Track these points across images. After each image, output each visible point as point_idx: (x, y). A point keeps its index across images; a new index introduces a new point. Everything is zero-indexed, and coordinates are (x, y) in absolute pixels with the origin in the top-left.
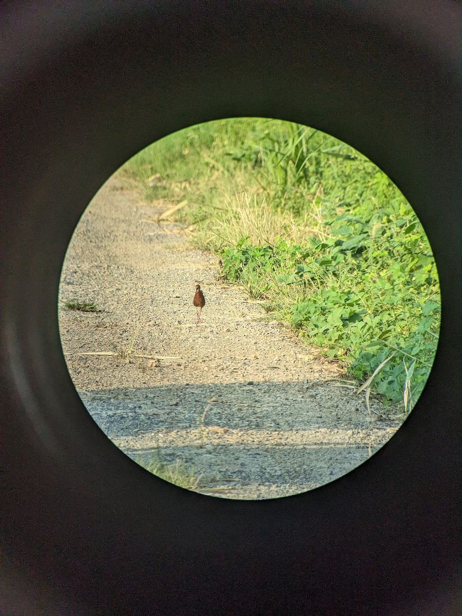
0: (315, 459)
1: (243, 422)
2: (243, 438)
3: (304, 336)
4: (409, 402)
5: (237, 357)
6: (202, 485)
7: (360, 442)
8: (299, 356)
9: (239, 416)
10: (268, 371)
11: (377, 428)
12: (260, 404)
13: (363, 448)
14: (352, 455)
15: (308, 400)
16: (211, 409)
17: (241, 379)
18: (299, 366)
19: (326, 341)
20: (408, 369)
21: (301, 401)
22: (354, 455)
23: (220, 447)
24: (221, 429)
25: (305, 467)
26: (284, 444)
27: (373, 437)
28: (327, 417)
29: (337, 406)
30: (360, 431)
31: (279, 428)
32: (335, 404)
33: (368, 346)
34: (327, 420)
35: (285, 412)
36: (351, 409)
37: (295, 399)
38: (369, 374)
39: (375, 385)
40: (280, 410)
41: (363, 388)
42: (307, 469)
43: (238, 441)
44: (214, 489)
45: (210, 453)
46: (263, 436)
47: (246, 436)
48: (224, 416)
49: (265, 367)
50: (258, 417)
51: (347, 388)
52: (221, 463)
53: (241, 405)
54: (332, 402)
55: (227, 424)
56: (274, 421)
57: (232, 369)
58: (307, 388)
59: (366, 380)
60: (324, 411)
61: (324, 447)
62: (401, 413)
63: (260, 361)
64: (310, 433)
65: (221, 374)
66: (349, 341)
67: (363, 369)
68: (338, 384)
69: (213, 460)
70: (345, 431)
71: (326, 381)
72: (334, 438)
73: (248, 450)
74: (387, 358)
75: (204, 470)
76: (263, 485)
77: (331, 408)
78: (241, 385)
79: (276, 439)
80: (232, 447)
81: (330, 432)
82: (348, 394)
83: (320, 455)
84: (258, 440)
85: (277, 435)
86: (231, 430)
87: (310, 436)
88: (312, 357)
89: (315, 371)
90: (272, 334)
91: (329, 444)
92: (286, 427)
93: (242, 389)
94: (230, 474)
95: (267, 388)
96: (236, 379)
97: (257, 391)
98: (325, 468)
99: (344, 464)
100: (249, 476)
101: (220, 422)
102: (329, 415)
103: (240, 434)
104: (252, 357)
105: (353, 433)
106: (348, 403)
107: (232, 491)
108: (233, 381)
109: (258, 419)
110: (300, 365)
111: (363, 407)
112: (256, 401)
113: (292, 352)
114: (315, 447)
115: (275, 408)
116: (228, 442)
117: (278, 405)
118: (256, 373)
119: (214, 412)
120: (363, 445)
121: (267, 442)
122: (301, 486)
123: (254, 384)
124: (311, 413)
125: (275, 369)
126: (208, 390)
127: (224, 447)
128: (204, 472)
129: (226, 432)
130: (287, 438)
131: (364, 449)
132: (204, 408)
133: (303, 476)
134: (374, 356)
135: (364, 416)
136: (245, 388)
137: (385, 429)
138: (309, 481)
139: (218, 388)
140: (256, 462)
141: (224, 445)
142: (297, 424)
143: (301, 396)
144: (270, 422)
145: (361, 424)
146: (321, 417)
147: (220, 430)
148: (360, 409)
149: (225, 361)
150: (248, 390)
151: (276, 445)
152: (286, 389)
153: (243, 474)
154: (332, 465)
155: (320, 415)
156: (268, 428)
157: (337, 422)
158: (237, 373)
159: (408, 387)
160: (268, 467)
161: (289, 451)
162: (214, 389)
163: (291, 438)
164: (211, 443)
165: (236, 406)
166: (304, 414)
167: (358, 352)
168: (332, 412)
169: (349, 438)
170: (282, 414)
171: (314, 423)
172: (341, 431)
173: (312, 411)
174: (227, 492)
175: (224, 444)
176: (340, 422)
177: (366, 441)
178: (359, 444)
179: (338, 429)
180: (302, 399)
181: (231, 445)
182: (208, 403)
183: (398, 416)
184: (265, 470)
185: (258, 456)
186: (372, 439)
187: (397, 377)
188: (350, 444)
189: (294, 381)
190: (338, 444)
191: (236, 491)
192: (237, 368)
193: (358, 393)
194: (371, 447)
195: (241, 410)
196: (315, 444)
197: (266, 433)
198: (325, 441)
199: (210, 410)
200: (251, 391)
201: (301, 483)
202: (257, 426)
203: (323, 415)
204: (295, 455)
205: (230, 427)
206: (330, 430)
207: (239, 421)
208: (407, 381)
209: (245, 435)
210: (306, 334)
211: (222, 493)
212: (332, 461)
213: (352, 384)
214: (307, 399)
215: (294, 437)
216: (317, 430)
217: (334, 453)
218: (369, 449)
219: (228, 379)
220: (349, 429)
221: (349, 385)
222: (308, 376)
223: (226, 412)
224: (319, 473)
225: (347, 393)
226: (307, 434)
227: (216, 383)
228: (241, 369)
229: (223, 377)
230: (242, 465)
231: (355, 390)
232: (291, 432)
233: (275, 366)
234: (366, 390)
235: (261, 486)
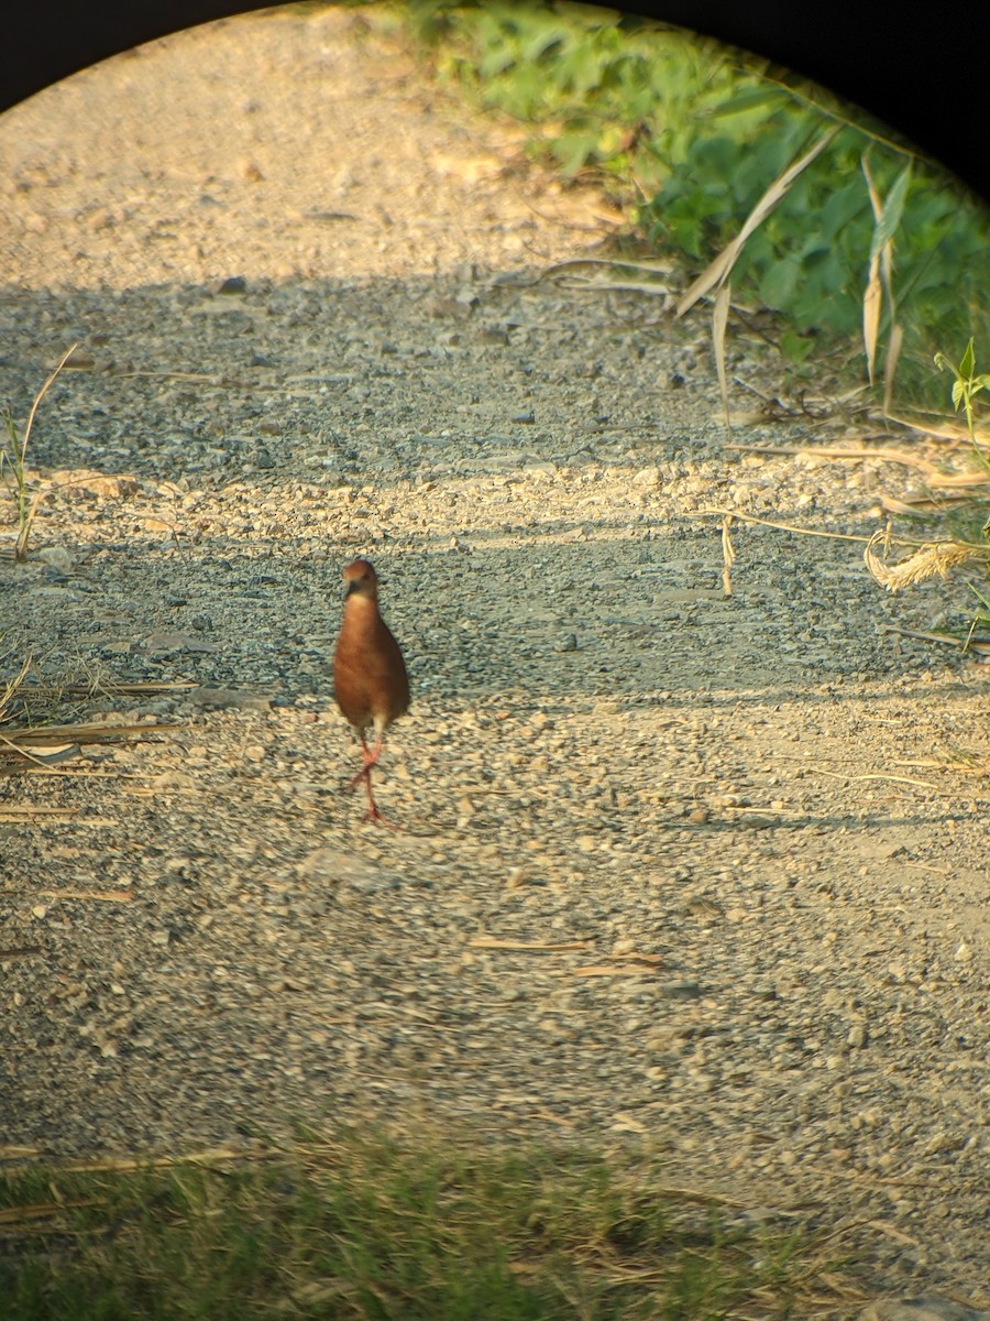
0: (504, 590)
1: (202, 448)
2: (201, 516)
3: (458, 72)
4: (884, 337)
5: (173, 171)
6: (26, 712)
7: (690, 515)
8: (442, 164)
9: (185, 424)
10: (309, 231)
11: (759, 454)
12: (273, 374)
13: (701, 535)
14: (654, 566)
15: (478, 350)
16: (63, 398)
17: (191, 269)
18: (440, 209)
19: (550, 95)
20: (883, 196)
21: (449, 356)
22: (666, 566)
23: (104, 554)
24: (109, 481)
25: (465, 626)
26: (378, 535)
27: (740, 491)
28: (556, 418)
29: (597, 372)
30: (689, 469)
31: (356, 470)
32: (590, 365)
33: (724, 109)
34: (553, 431)
35: (383, 404)
36: (651, 379)
37: (421, 349)
38: (726, 227)
39: (748, 275)
40: (360, 398)
41: (701, 288)
42: (474, 632)
43: (179, 529)
44: (77, 727)
45: (63, 582)
46: (287, 507)
47: (216, 509)
48: (119, 428)
49: (293, 214)
50: (266, 429)
51: (639, 293)
52: (109, 620)
53: (194, 377)
54: (576, 356)
55: (132, 461)
56: (337, 442)
57: (152, 223)
58: (475, 303)
59: (712, 255)
60: (542, 394)
61: (542, 540)
62: (852, 387)
63: (272, 189)
64: (485, 484)
65: (101, 247)
66: (647, 93)
67: (701, 210)
68: (602, 279)
69: (75, 610)
70: (627, 472)
71: (553, 270)
72: (582, 502)
73: (227, 566)
74: (797, 156)
75: (35, 649)
76: (292, 703)
77: (573, 380)
78: (191, 295)
79: (343, 519)
80: (154, 555)
81: (569, 478)
82: (642, 318)
83: (528, 574)
84: (267, 521)
85: (347, 499)
86: (150, 484)
87: (487, 501)
88: (492, 166)
89: (508, 226)
90: (326, 69)
91: (563, 527)
92: (387, 465)
93: (194, 309)
94: (147, 664)
95: (304, 303)
96: (166, 266)
97: (261, 318)
98: (545, 623)
99: (624, 603)
100: (230, 672)
101: (101, 449)
102: (562, 410)
103: (188, 502)
104: (237, 169)
105: (660, 477)
106: (641, 354)
107: (159, 734)
108: (156, 275)
109: (268, 439)
110: (441, 203)
111: (700, 372)
112: (258, 362)
113: (409, 148)
114: (505, 542)
115: (338, 388)
116: (138, 536)
117: (350, 375)
118: (254, 241)
119: (73, 409)
120: (701, 525)
121: (308, 532)
122: (450, 703)
123: (249, 287)
124: (490, 404)
125: (338, 225)
126: (46, 316)
127: (123, 556)
128: (36, 659)
129: (127, 492)
130: (391, 511)
131: (703, 541)
132: (31, 390)
133: (456, 662)
134: (746, 149)
135: (706, 407)
136: (208, 306)
137: (789, 455)
138: (481, 682)
139: (91, 304)
140: (261, 612)
141: (126, 547)
142: (431, 453)
143: (447, 336)
144: (317, 448)
145: (692, 437)
146: (531, 421)
147: (105, 486)
148: (688, 379)
149: (119, 190)
150: (225, 315)
151: (344, 541)
152: (386, 308)
153: (203, 663)
154: (573, 611)
155: (525, 413)
156: (310, 473)
157: (596, 438)
158: (172, 243)
159: (880, 274)
160: (311, 631)
161: (397, 564)
162: (71, 310)
163: (405, 512)
164: (65, 537)
165: (172, 382)
166: (462, 408)
167: (681, 140)
168: (574, 396)
169: (644, 499)
170: (369, 412)
171: (504, 445)
172: (611, 471)
173: (493, 397)
174: (137, 736)
175: (122, 543)
176: (607, 435)
177: (709, 508)
178: (684, 520)
179: (601, 464)
180: (451, 349)
181: (151, 547)
182: (47, 373)
183: (842, 399)
184: (300, 642)
185: (268, 590)
186: (737, 498)
187: (838, 235)
188: (649, 524)
189: (419, 271)
190: (600, 525)
191: (174, 734)
192: (172, 217)
193: (681, 310)
194: (734, 531)
195: (193, 399)
196: (508, 530)
197: (300, 495)
198: (547, 517)
199: (57, 400)
200: (235, 317)
201: (449, 690)
202: (265, 464)
203: (540, 411)
204: (426, 579)
205: (149, 471)
206: (565, 471)
207: (185, 444)
208: (875, 252)
209: (211, 502)
210: (469, 66)
211: (116, 741)
212: (575, 593)
213: (656, 277)
214: (474, 348)
215: (418, 507)
216: (515, 475)
217: (585, 561)
218: (725, 539)
219: (131, 268)
220: (645, 463)
221: (646, 280)
222: (476, 247)
223: (128, 409)
224: (522, 647)
225: (638, 313)
226: (472, 490)
227: (81, 283)
228: (191, 225)
229: (114, 262)
230: (202, 626)
231: (669, 302)
232: (406, 485)
233: (337, 208)
234: (712, 298)
235: (282, 711)
